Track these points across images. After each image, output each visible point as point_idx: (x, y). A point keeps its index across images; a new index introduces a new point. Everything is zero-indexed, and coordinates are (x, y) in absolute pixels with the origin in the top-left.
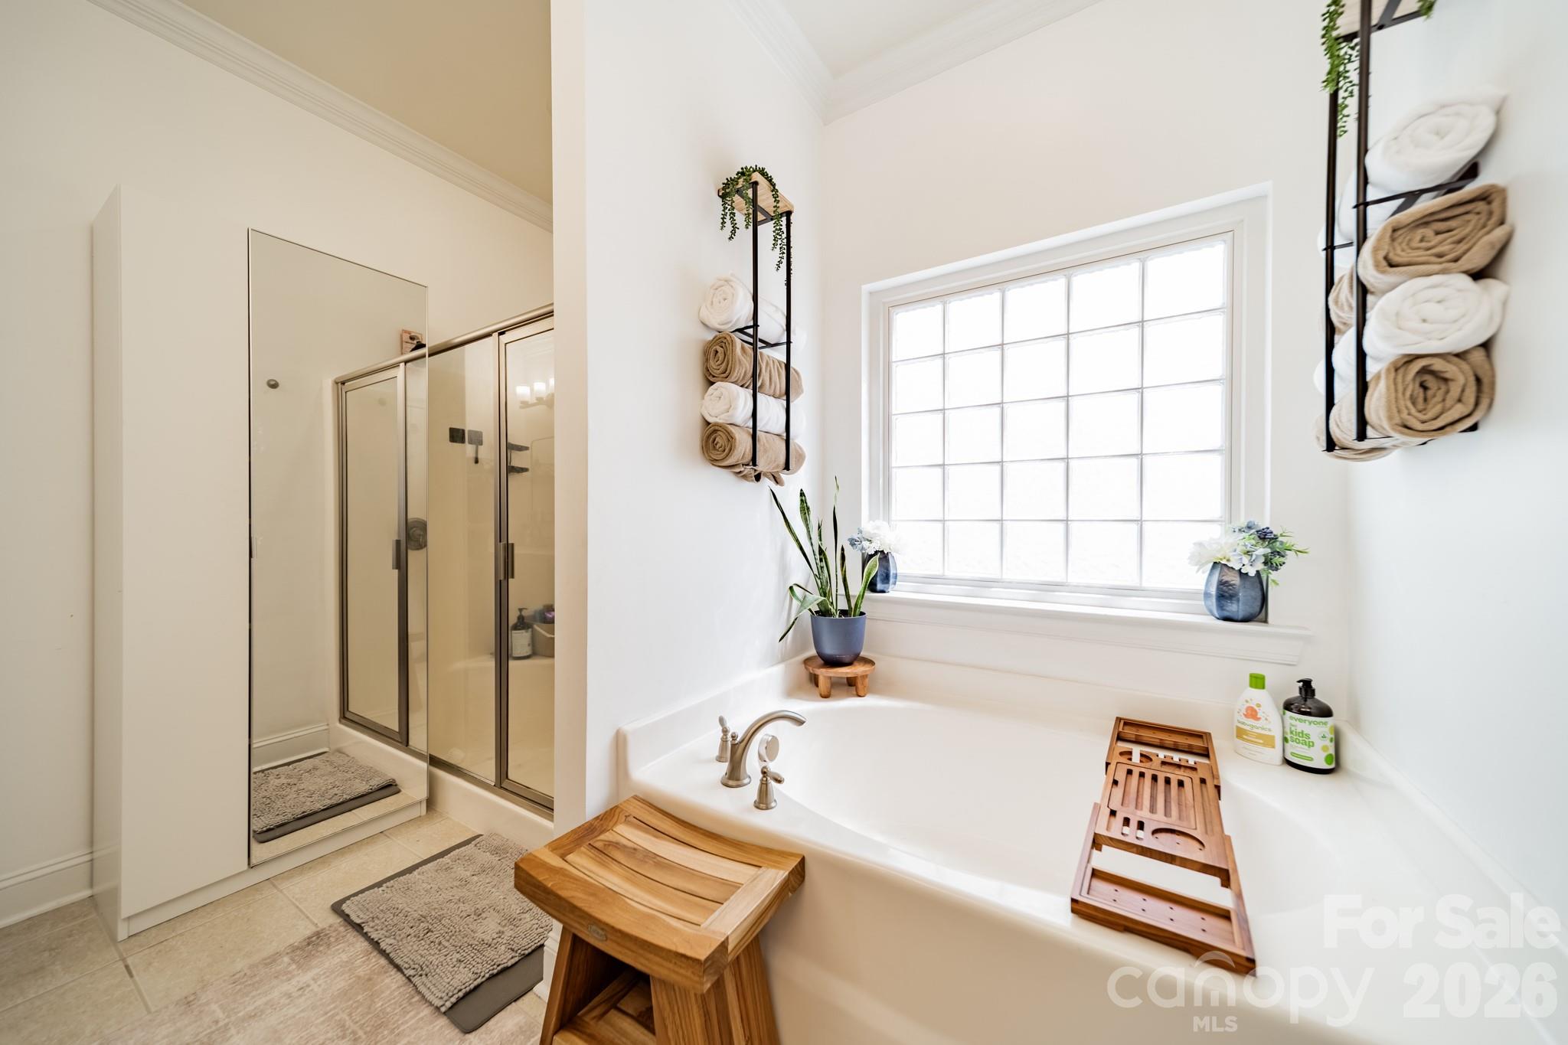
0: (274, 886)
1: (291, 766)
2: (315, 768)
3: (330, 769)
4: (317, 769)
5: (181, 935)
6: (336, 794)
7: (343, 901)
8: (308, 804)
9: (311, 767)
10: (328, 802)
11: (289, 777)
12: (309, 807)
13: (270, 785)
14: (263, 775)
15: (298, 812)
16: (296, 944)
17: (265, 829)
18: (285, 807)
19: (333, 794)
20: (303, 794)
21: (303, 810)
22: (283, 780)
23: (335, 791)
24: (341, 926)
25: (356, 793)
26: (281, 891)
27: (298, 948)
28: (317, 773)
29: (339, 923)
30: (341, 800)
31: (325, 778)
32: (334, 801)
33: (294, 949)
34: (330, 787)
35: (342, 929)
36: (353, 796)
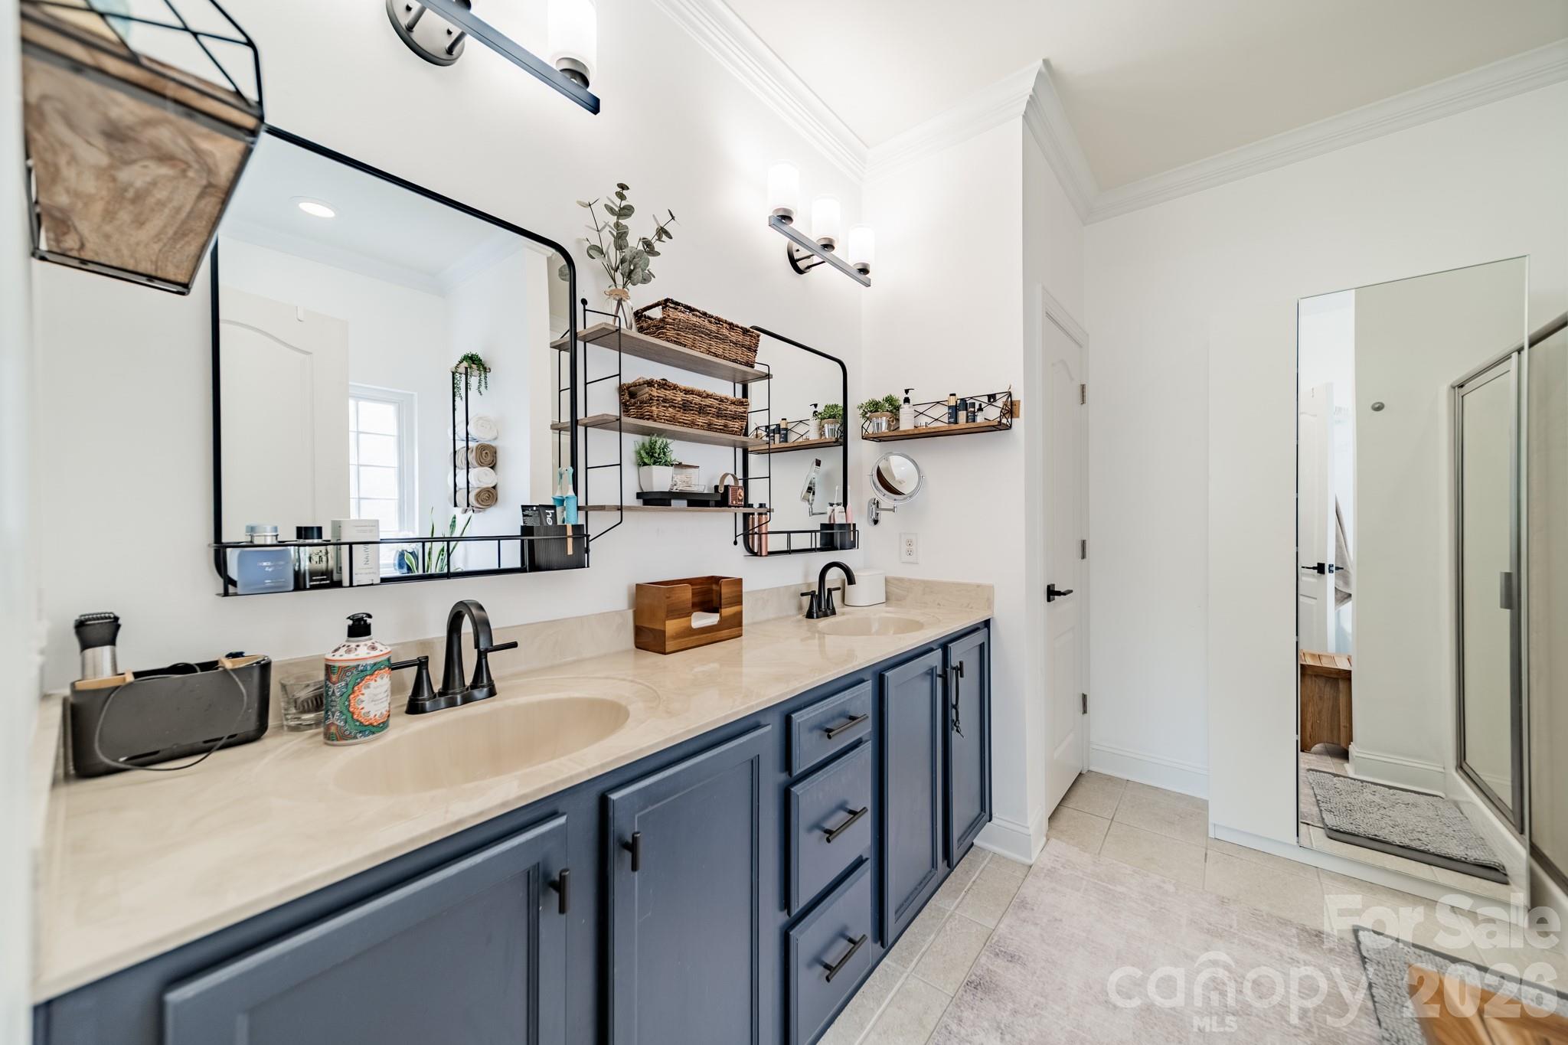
0: (1318, 876)
1: (1391, 791)
2: (1415, 805)
3: (1431, 814)
4: (1416, 807)
5: (1242, 859)
6: (1420, 840)
7: (1364, 929)
8: (1387, 831)
9: (1411, 801)
10: (1406, 842)
11: (1383, 798)
12: (1382, 834)
13: (1361, 796)
14: (1361, 784)
15: (1372, 832)
16: (1307, 927)
17: (1334, 828)
18: (1363, 821)
19: (1415, 837)
20: (1387, 820)
21: (1376, 833)
22: (1377, 799)
23: (1423, 837)
24: (1351, 946)
25: (1444, 851)
26: (1321, 884)
27: (1307, 931)
28: (1414, 810)
29: (1351, 943)
30: (1422, 848)
31: (1419, 819)
32: (1414, 844)
33: (1304, 929)
34: (1419, 830)
35: (1351, 949)
36: (1438, 852)
